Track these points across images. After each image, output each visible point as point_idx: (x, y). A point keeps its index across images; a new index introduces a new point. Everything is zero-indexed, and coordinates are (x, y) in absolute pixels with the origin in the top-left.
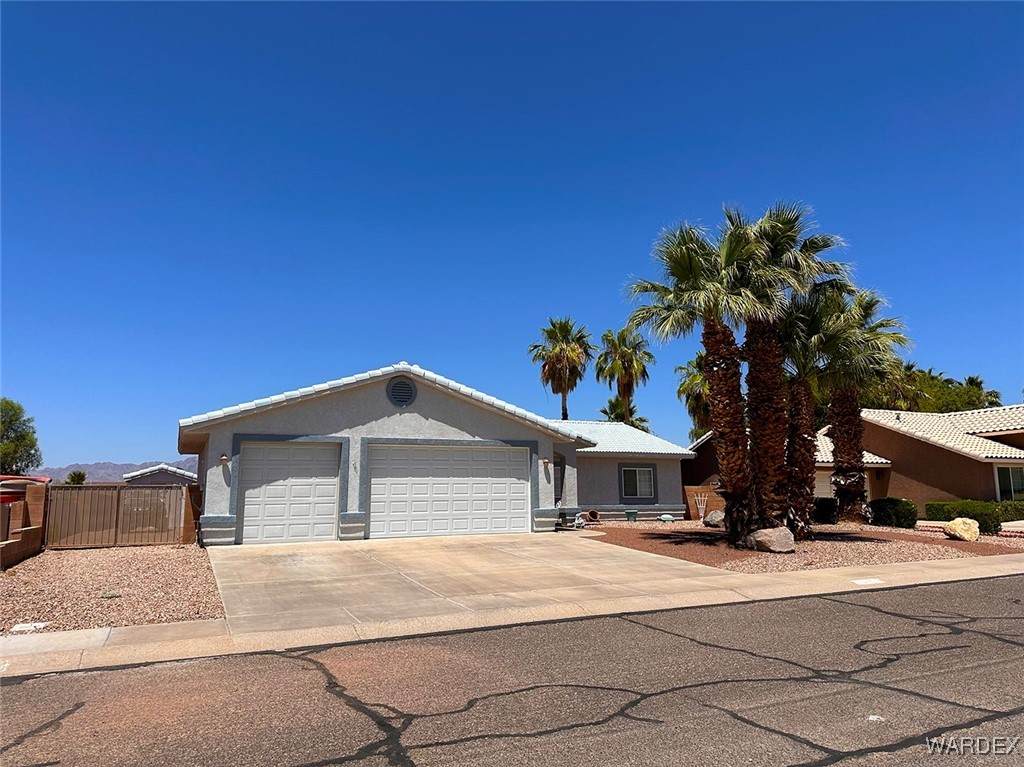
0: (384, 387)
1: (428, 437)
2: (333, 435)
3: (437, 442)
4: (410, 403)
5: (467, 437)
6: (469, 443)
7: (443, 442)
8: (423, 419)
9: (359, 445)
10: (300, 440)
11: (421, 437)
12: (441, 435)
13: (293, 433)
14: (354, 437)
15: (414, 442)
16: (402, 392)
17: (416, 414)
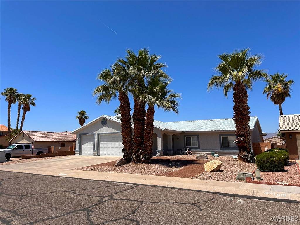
0: (101, 122)
1: (109, 132)
4: (106, 125)
6: (117, 133)
9: (97, 135)
12: (112, 131)
14: (96, 133)
16: (104, 122)
17: (107, 127)
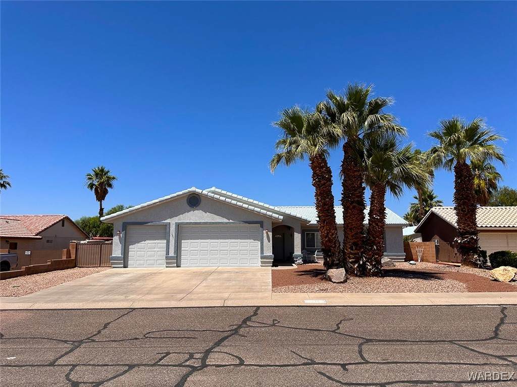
0: (186, 199)
1: (206, 221)
2: (163, 221)
3: (210, 223)
4: (198, 206)
5: (225, 220)
6: (226, 223)
7: (213, 223)
8: (204, 213)
9: (174, 226)
10: (149, 224)
11: (203, 221)
12: (213, 220)
13: (146, 221)
14: (173, 222)
15: (200, 223)
16: (194, 201)
17: (201, 211)
